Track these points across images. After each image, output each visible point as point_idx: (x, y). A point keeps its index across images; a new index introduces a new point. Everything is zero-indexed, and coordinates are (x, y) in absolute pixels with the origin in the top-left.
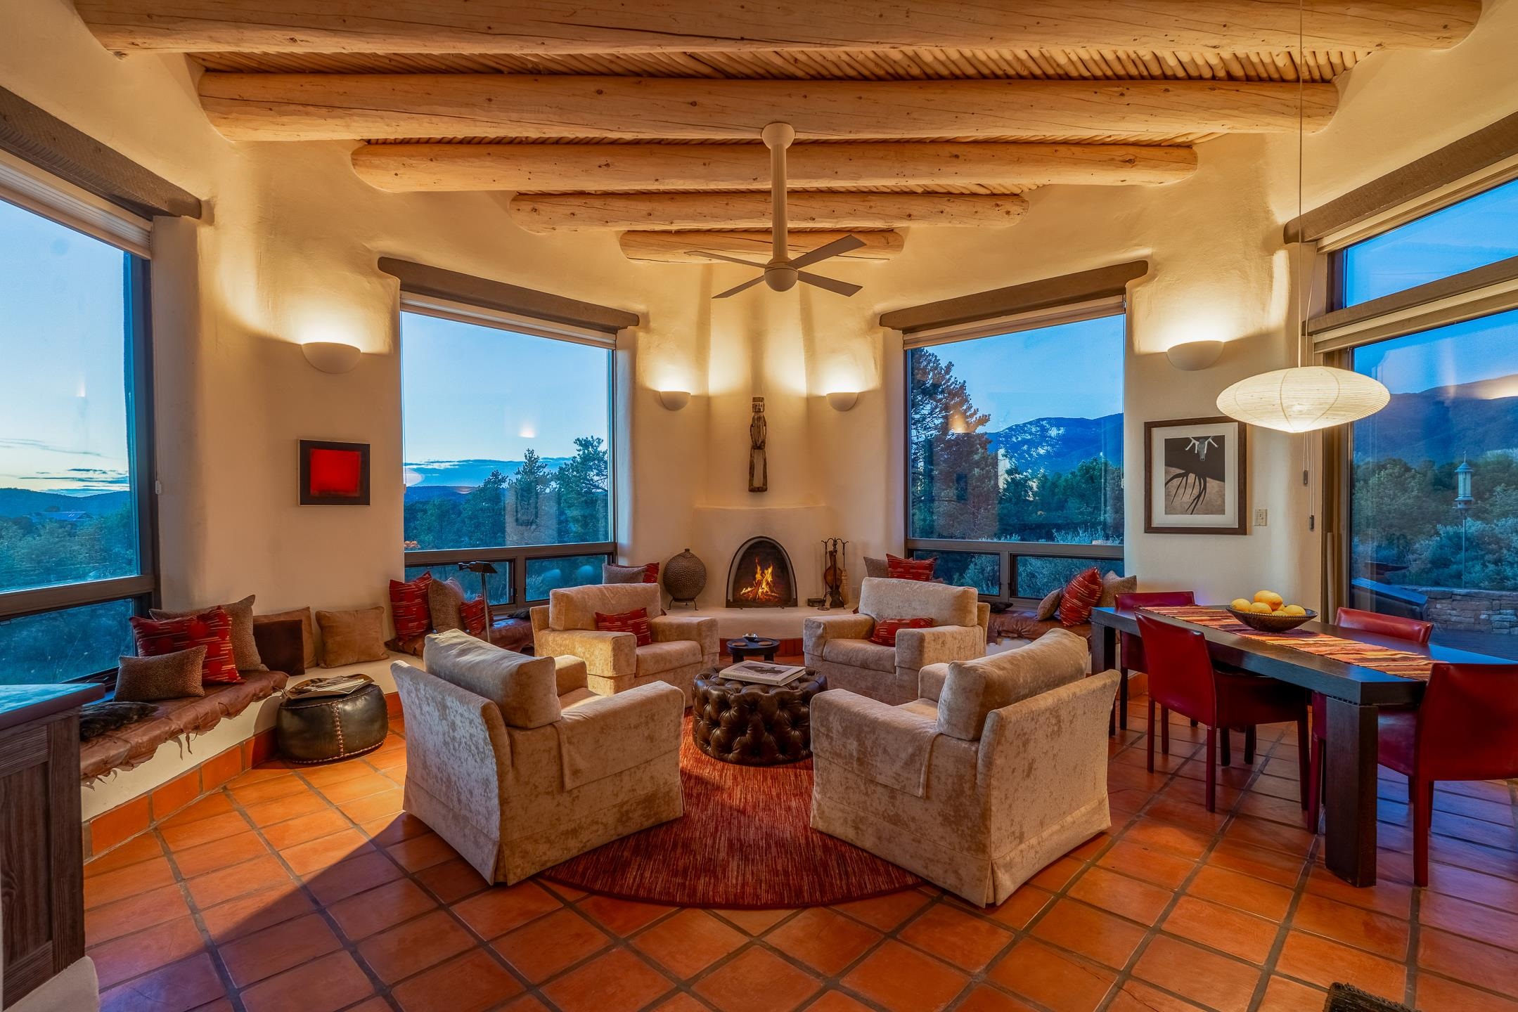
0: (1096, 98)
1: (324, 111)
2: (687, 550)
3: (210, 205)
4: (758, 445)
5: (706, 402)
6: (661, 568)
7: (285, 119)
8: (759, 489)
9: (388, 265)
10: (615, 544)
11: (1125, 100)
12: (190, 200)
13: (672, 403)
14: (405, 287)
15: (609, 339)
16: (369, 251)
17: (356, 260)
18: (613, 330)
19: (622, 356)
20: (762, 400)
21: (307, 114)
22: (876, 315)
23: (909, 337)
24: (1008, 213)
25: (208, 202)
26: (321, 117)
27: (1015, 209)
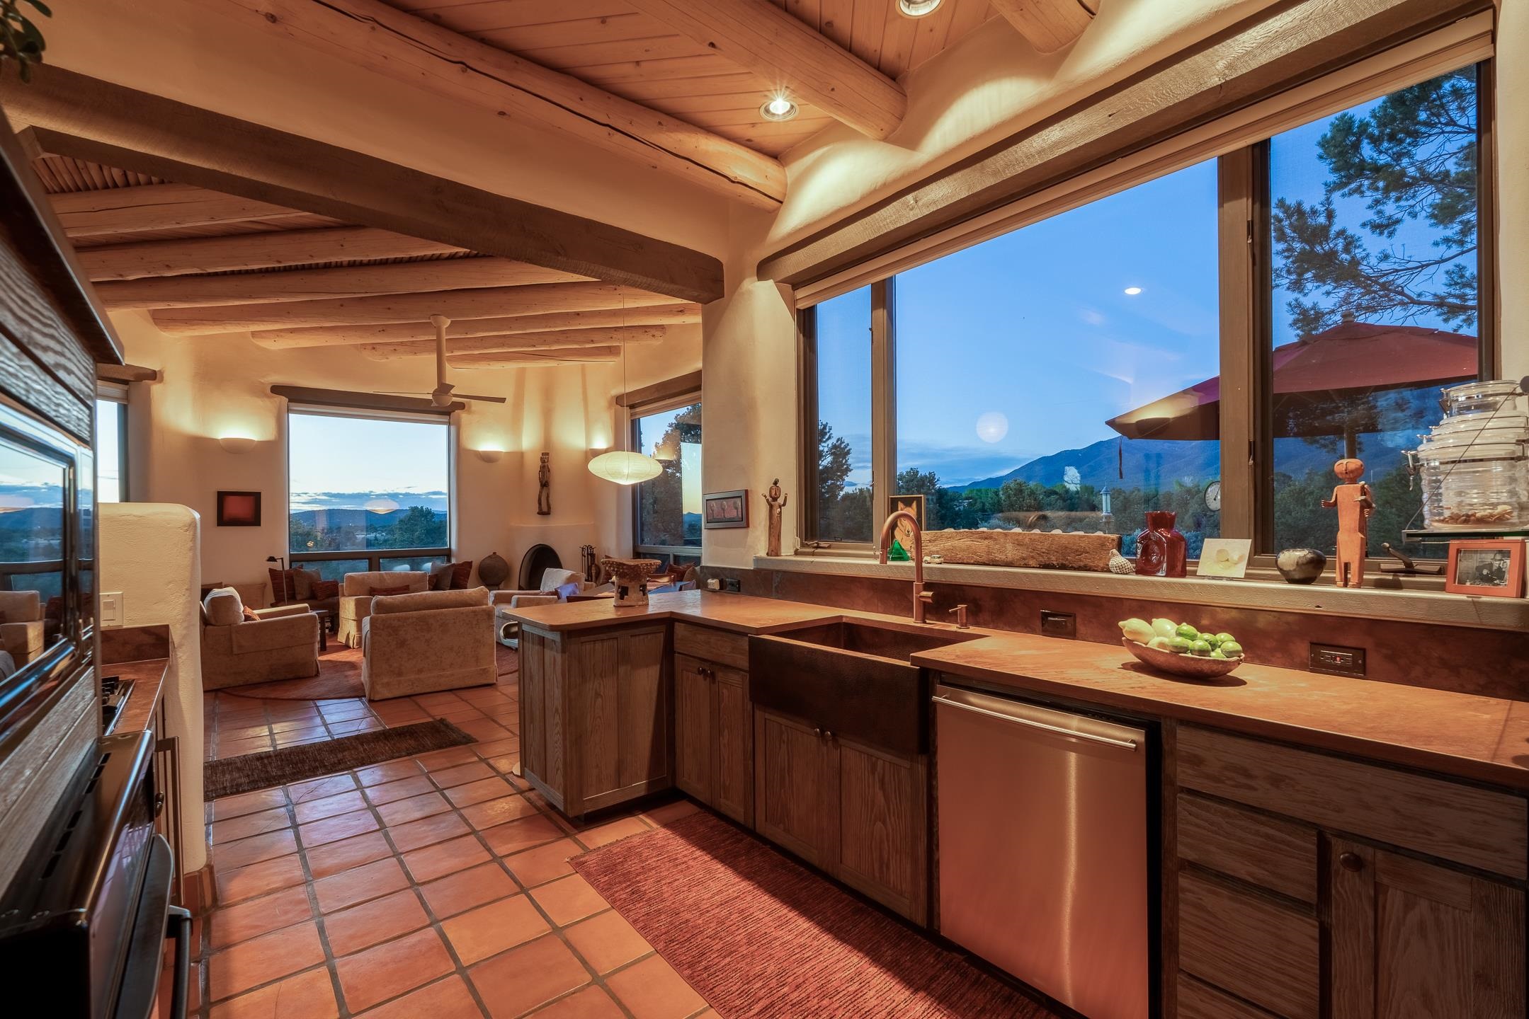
0: (599, 292)
1: (211, 322)
2: (495, 553)
3: (161, 372)
4: (545, 484)
5: (519, 457)
6: (475, 565)
7: (194, 327)
8: (545, 512)
9: (277, 390)
10: (450, 549)
11: (618, 292)
12: (149, 372)
13: (488, 458)
14: (290, 401)
15: (445, 419)
16: (262, 383)
17: (256, 390)
18: (448, 413)
19: (453, 429)
20: (548, 454)
21: (204, 324)
22: (612, 397)
23: (633, 411)
24: (653, 336)
25: (160, 371)
26: (211, 325)
27: (658, 333)
